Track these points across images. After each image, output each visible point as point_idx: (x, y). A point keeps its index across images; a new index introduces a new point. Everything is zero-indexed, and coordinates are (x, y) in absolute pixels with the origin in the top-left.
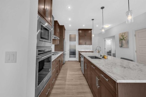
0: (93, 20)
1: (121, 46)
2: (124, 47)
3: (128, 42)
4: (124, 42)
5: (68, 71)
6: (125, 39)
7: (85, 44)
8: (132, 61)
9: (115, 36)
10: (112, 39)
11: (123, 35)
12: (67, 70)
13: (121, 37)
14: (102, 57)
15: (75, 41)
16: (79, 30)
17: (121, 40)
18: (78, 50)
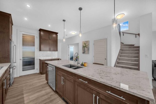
0: (64, 21)
1: (84, 53)
2: (85, 53)
3: (88, 49)
4: (86, 49)
5: (25, 96)
6: (87, 46)
7: (50, 50)
8: (103, 65)
9: (78, 43)
10: (74, 46)
11: (86, 43)
12: (23, 94)
13: (84, 45)
14: (81, 65)
15: (34, 45)
16: (41, 30)
17: (84, 47)
18: (38, 58)
